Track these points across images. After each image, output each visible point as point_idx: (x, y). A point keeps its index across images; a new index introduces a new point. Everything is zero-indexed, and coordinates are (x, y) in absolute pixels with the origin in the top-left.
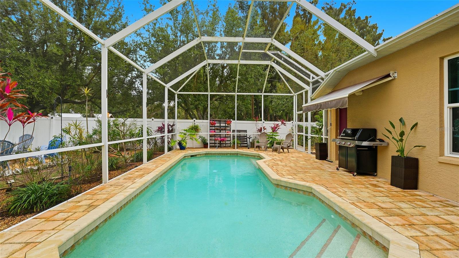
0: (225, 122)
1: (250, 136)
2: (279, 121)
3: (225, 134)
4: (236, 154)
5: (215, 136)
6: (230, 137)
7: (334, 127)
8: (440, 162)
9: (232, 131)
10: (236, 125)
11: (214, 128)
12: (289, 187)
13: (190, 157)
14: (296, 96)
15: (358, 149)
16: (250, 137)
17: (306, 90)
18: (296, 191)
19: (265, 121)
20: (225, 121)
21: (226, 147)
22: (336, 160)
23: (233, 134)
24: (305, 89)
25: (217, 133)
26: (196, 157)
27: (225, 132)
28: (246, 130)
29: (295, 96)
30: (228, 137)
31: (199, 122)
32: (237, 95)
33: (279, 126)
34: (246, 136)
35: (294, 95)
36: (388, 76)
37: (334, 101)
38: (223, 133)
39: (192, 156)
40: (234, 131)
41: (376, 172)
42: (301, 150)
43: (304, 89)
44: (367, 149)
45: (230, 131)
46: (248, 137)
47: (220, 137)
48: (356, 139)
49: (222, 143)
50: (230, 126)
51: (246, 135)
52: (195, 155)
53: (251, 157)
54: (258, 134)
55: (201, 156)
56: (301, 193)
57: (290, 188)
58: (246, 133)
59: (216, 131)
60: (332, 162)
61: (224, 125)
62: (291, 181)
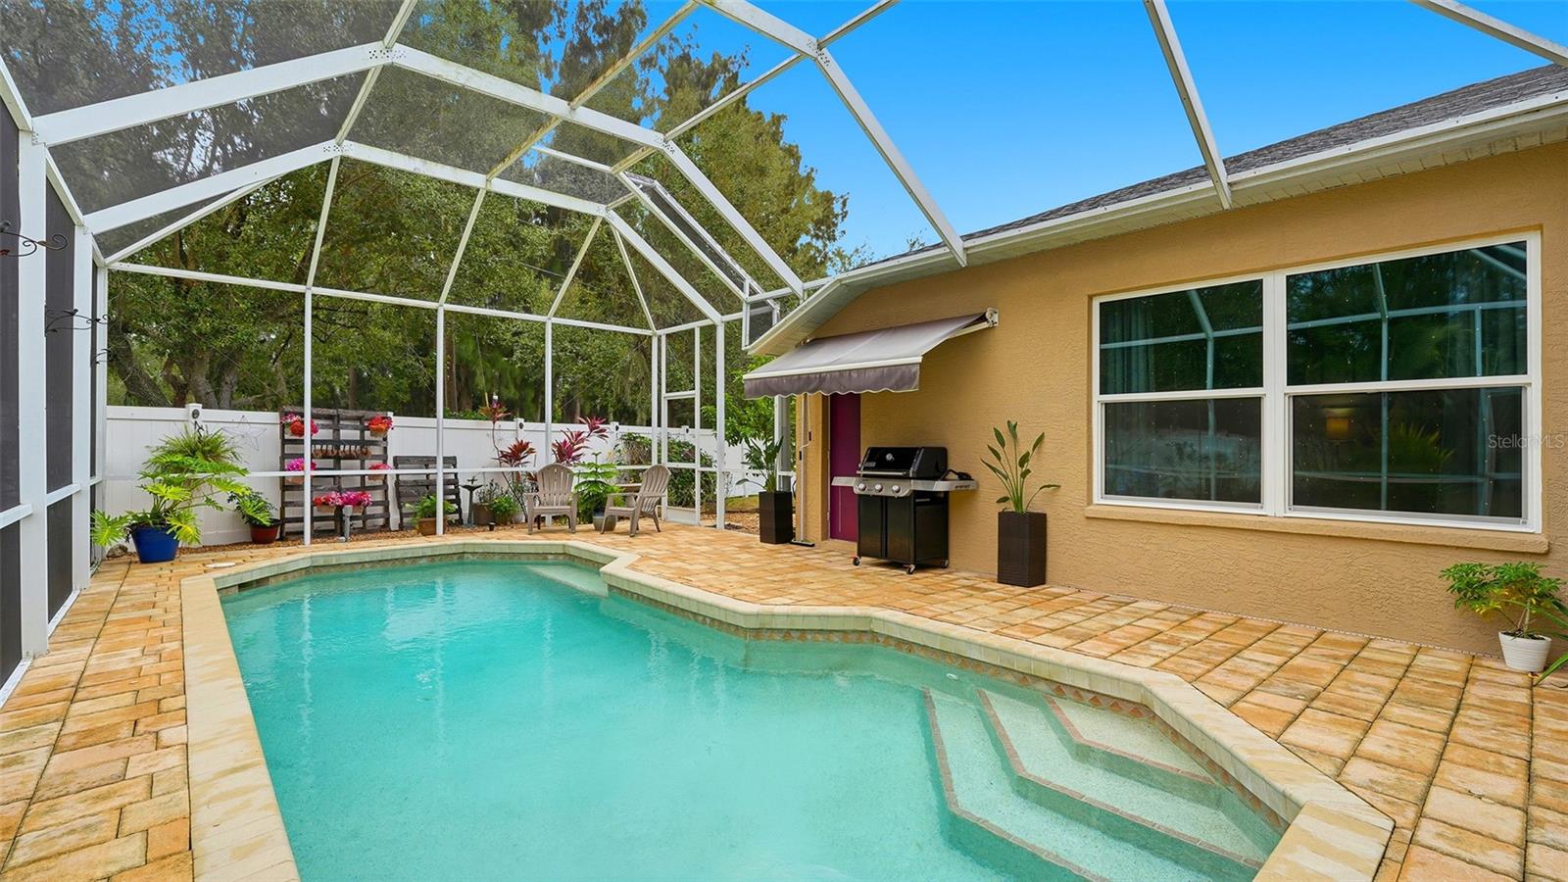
0: (362, 423)
1: (473, 481)
2: (581, 423)
3: (363, 477)
4: (455, 557)
6: (385, 487)
7: (817, 444)
8: (1088, 518)
9: (390, 462)
10: (406, 435)
12: (797, 630)
13: (236, 589)
14: (664, 339)
15: (917, 500)
16: (475, 484)
17: (711, 323)
18: (820, 637)
19: (525, 421)
20: (359, 419)
21: (370, 532)
22: (823, 539)
23: (398, 475)
24: (706, 318)
26: (262, 588)
27: (362, 468)
28: (455, 458)
29: (658, 337)
30: (374, 488)
31: (217, 421)
32: (446, 313)
33: (583, 440)
34: (455, 482)
35: (655, 334)
36: (983, 318)
37: (873, 370)
39: (242, 586)
40: (398, 462)
41: (946, 556)
42: (689, 522)
43: (702, 316)
44: (928, 500)
45: (385, 462)
46: (463, 483)
47: (339, 490)
48: (911, 475)
50: (385, 439)
51: (453, 477)
52: (257, 581)
53: (529, 559)
54: (503, 470)
55: (287, 582)
56: (836, 640)
57: (798, 634)
58: (455, 471)
59: (320, 463)
60: (813, 545)
61: (355, 435)
62: (804, 610)
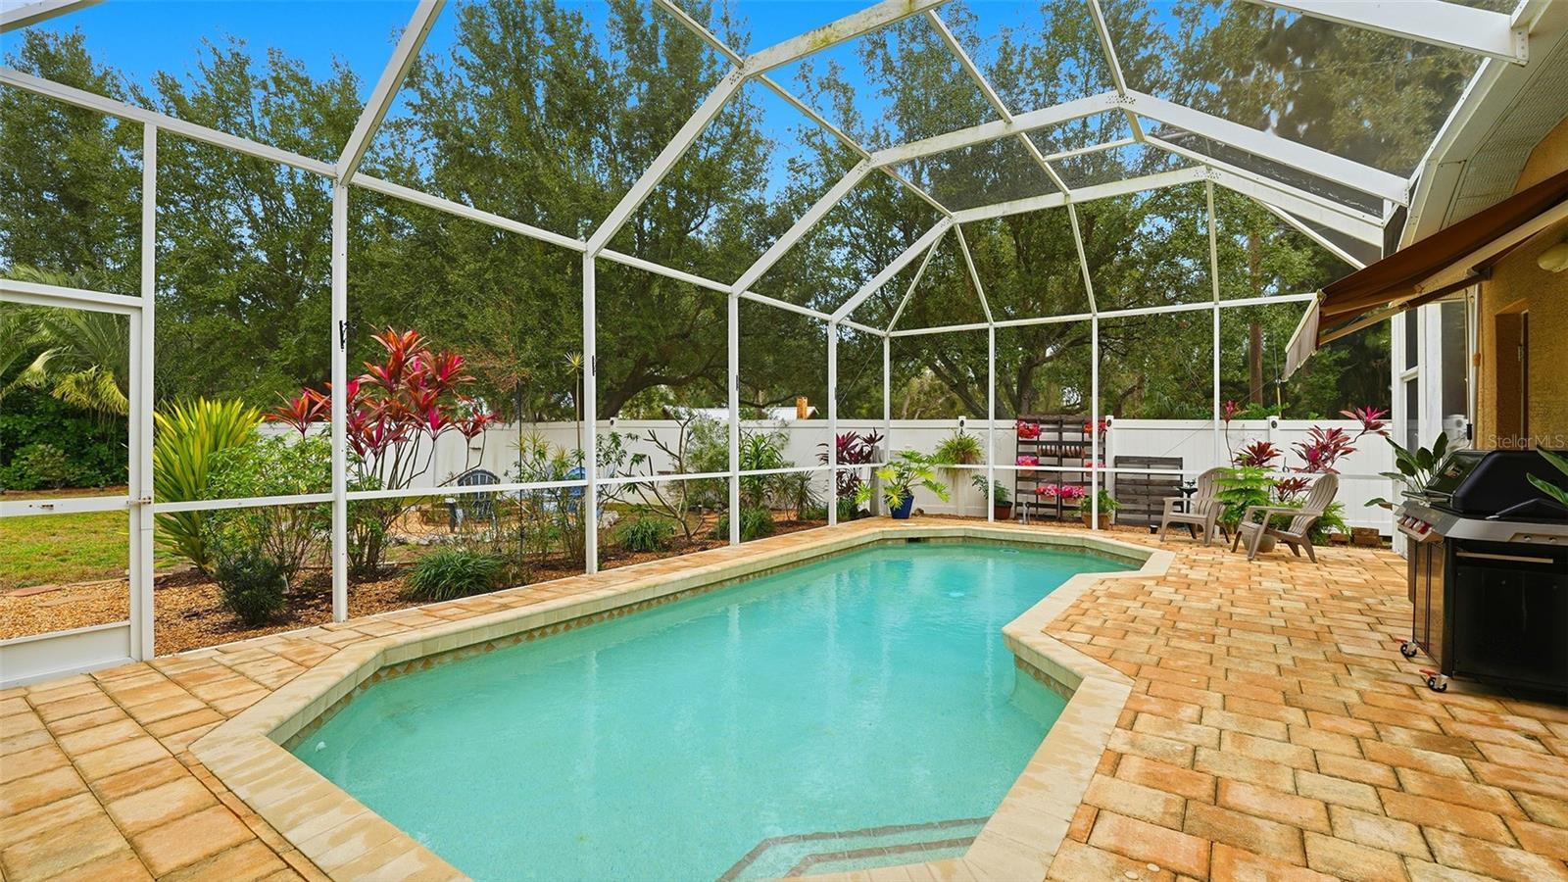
0: (1082, 426)
1: (1191, 485)
2: (1348, 417)
3: (1082, 473)
5: (1036, 477)
9: (1109, 461)
11: (1034, 448)
16: (1194, 487)
19: (1281, 419)
20: (1081, 422)
23: (1116, 474)
25: (1047, 466)
26: (925, 544)
28: (1181, 459)
31: (977, 429)
34: (1179, 484)
38: (1070, 467)
40: (1118, 461)
44: (1551, 561)
45: (1104, 462)
46: (1185, 486)
47: (1060, 484)
48: (1451, 505)
49: (1064, 504)
50: (1104, 441)
51: (1178, 478)
55: (946, 544)
58: (1177, 471)
59: (1042, 459)
61: (1075, 437)
